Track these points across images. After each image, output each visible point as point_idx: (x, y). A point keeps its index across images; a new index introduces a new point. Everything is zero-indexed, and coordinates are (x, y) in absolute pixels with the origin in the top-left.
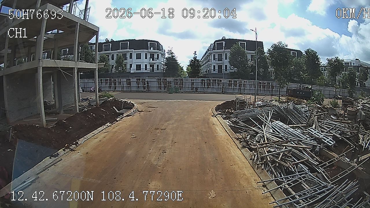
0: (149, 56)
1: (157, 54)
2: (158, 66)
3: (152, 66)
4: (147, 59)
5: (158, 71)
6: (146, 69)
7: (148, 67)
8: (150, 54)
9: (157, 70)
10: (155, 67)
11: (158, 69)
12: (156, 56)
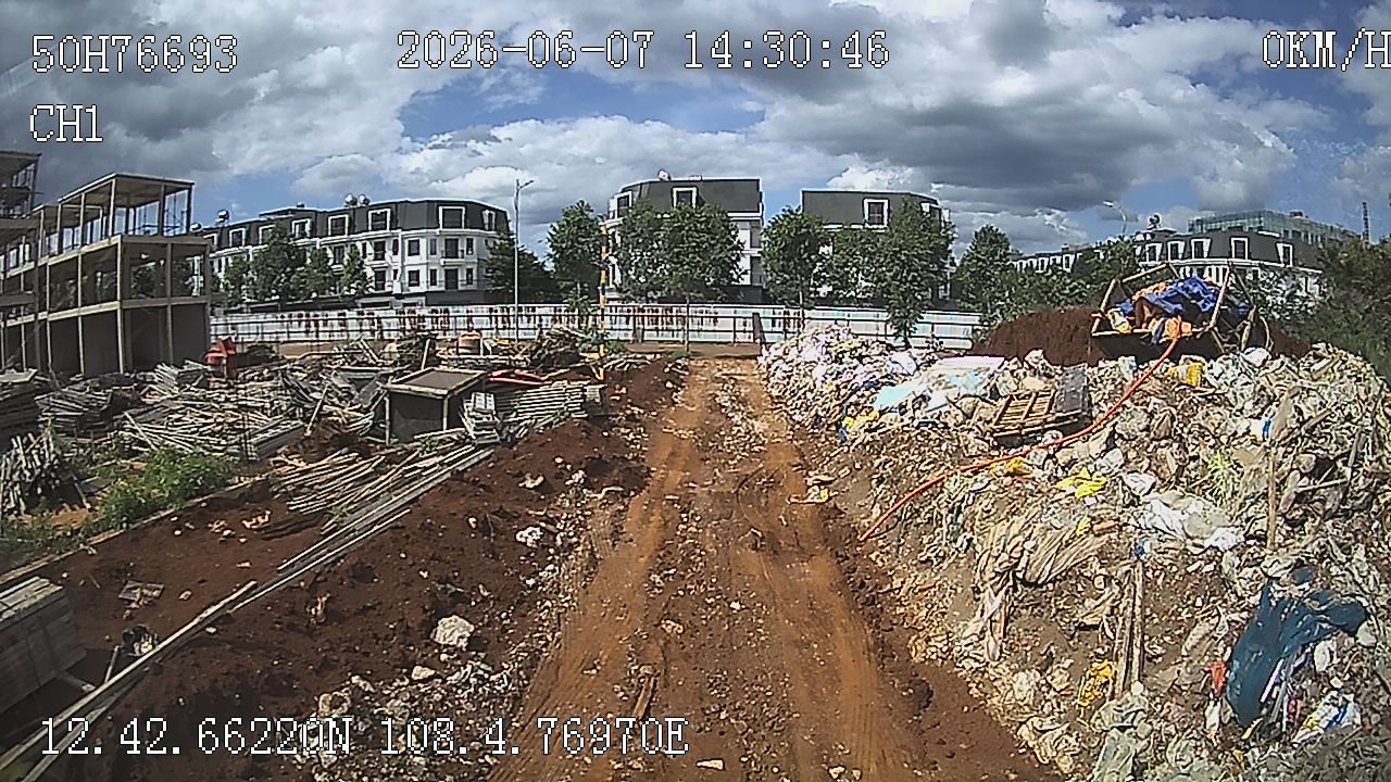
0: (441, 247)
1: (468, 240)
2: (470, 271)
3: (451, 275)
4: (435, 253)
5: (470, 287)
6: (433, 283)
7: (440, 277)
8: (446, 240)
9: (468, 283)
10: (462, 276)
11: (469, 281)
12: (462, 246)
